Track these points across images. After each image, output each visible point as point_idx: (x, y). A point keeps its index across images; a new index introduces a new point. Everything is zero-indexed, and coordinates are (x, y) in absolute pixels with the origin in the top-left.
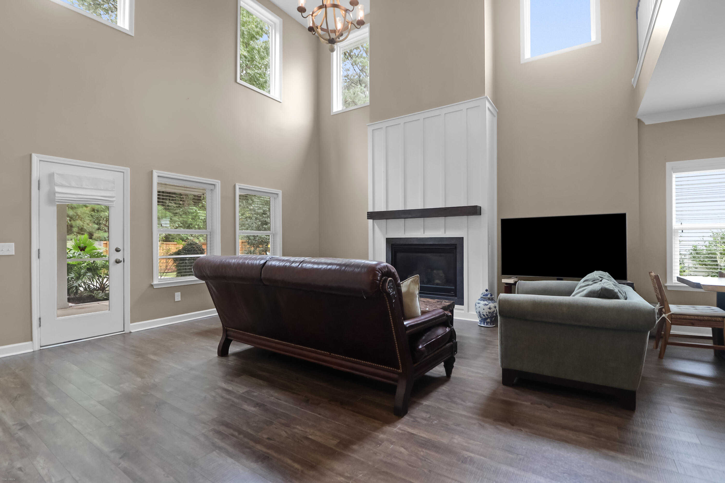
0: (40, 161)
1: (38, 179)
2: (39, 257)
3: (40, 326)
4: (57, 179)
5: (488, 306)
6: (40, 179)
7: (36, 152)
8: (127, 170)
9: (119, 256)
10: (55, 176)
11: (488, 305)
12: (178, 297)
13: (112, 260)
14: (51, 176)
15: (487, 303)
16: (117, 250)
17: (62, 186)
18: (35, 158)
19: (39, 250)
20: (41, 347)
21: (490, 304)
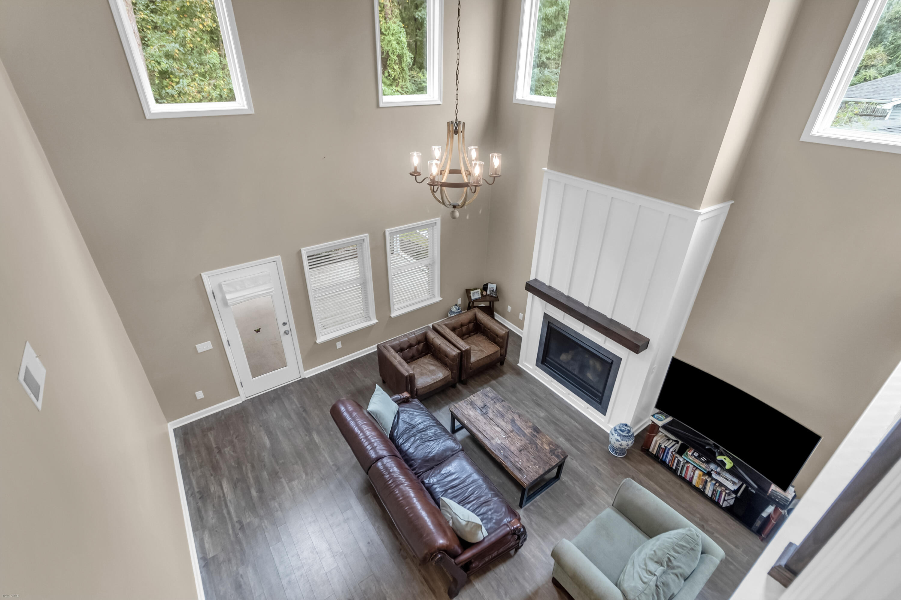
0: (209, 277)
1: (212, 292)
2: (229, 345)
3: (242, 386)
4: (225, 288)
5: (620, 443)
6: (214, 291)
7: (203, 272)
8: (278, 257)
9: (286, 328)
10: (223, 287)
11: (620, 441)
12: (339, 345)
13: (282, 332)
14: (220, 286)
15: (620, 440)
16: (284, 324)
17: (231, 292)
18: (204, 276)
19: (228, 341)
20: (246, 398)
21: (622, 442)
